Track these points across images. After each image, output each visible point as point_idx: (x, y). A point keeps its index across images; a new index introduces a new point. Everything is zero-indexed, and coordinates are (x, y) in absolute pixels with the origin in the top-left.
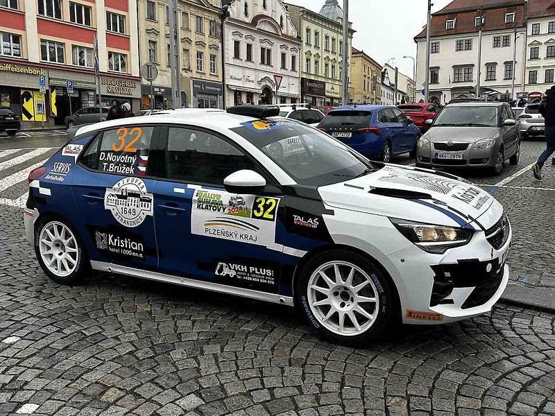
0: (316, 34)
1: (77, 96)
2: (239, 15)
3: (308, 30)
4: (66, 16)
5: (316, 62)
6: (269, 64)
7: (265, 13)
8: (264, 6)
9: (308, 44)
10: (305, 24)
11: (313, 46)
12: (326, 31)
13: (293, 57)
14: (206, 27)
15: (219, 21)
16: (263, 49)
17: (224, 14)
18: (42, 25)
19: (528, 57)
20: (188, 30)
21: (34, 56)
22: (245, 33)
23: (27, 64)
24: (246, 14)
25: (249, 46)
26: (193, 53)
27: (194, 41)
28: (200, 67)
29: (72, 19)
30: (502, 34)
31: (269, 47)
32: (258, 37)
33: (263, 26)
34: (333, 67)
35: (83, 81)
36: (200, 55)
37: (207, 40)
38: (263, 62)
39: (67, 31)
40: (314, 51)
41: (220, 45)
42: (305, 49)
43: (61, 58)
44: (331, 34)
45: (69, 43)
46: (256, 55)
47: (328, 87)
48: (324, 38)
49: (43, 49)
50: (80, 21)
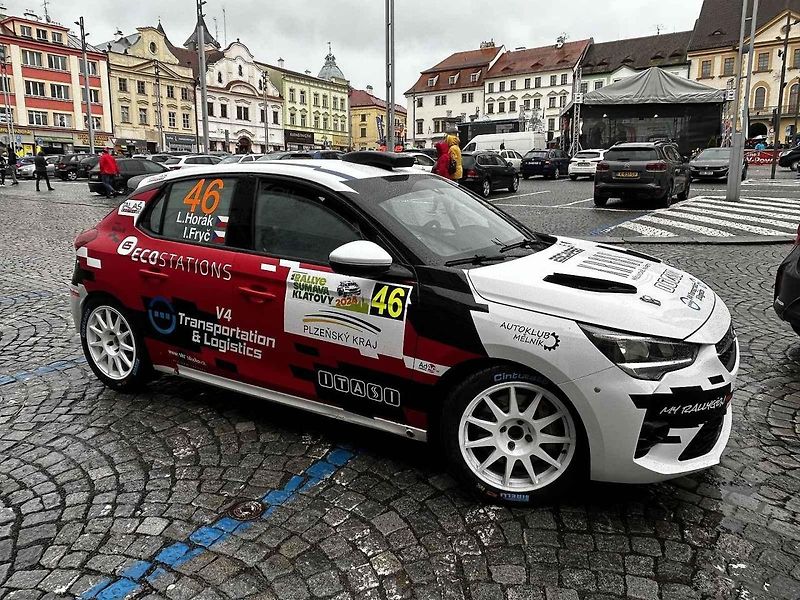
0: (302, 93)
1: (60, 147)
2: (212, 82)
3: (291, 90)
4: (48, 94)
5: (303, 116)
6: (246, 118)
7: (241, 79)
8: (241, 74)
9: (292, 100)
10: (287, 86)
11: (298, 103)
12: (313, 90)
13: (275, 114)
14: (178, 93)
15: (192, 88)
16: (239, 108)
17: (196, 82)
18: (29, 101)
19: (487, 111)
20: (160, 97)
21: (24, 121)
22: (218, 96)
23: (17, 127)
24: (220, 81)
25: (224, 107)
26: (165, 112)
27: (165, 104)
28: (172, 123)
29: (54, 95)
30: (467, 92)
31: (246, 106)
32: (232, 99)
33: (238, 90)
34: (325, 120)
35: (63, 137)
36: (172, 115)
37: (179, 103)
38: (239, 117)
39: (49, 103)
40: (299, 107)
41: (193, 107)
42: (289, 105)
43: (45, 123)
44: (321, 92)
45: (50, 112)
46: (232, 112)
47: (317, 137)
48: (312, 96)
49: (31, 117)
50: (60, 96)
